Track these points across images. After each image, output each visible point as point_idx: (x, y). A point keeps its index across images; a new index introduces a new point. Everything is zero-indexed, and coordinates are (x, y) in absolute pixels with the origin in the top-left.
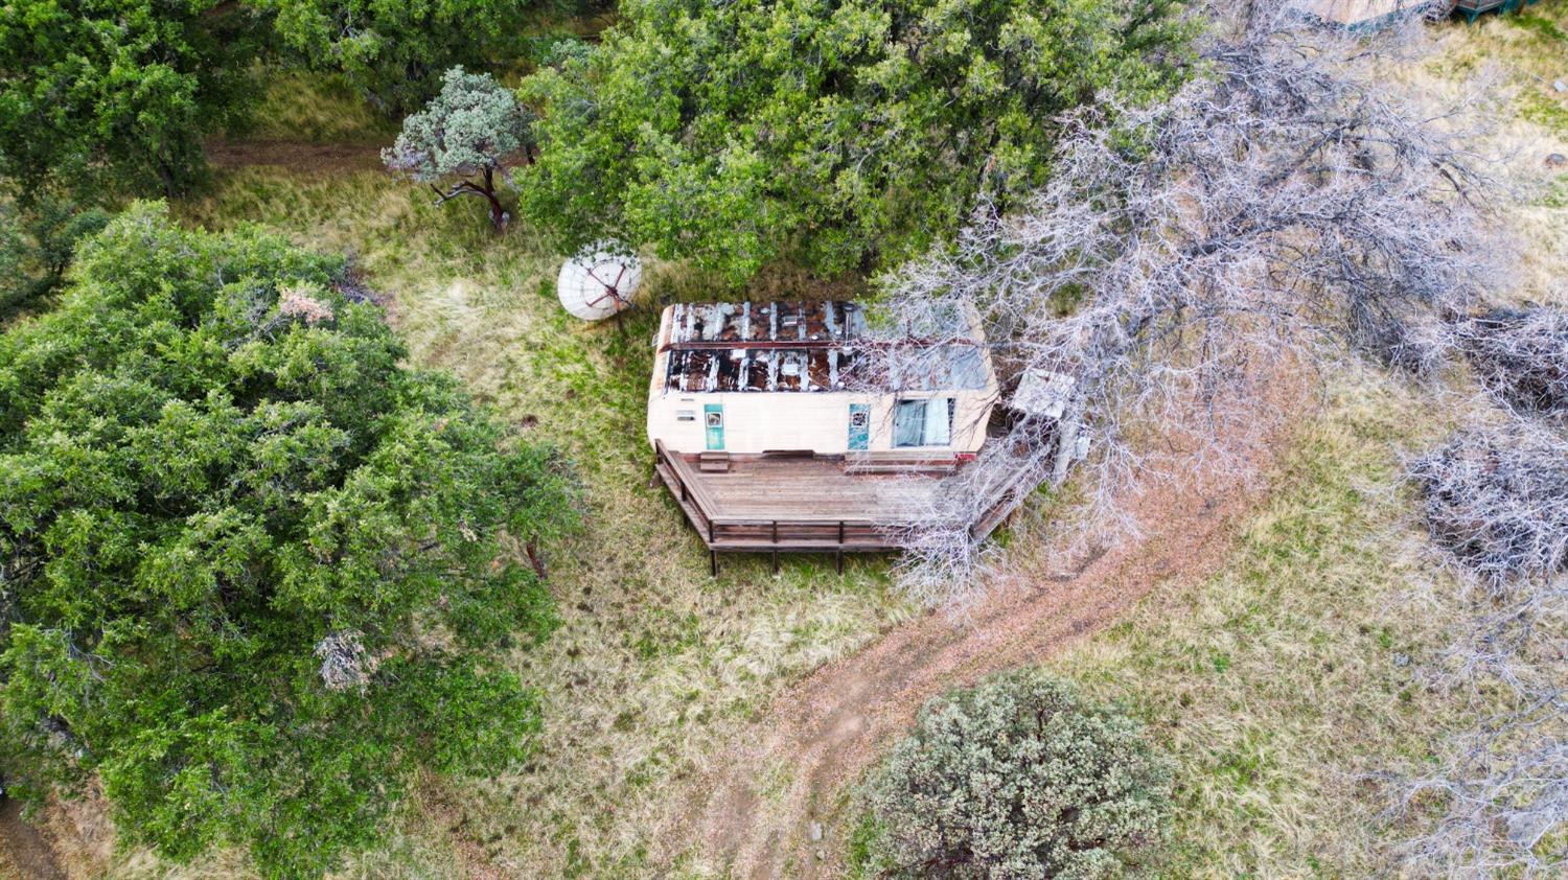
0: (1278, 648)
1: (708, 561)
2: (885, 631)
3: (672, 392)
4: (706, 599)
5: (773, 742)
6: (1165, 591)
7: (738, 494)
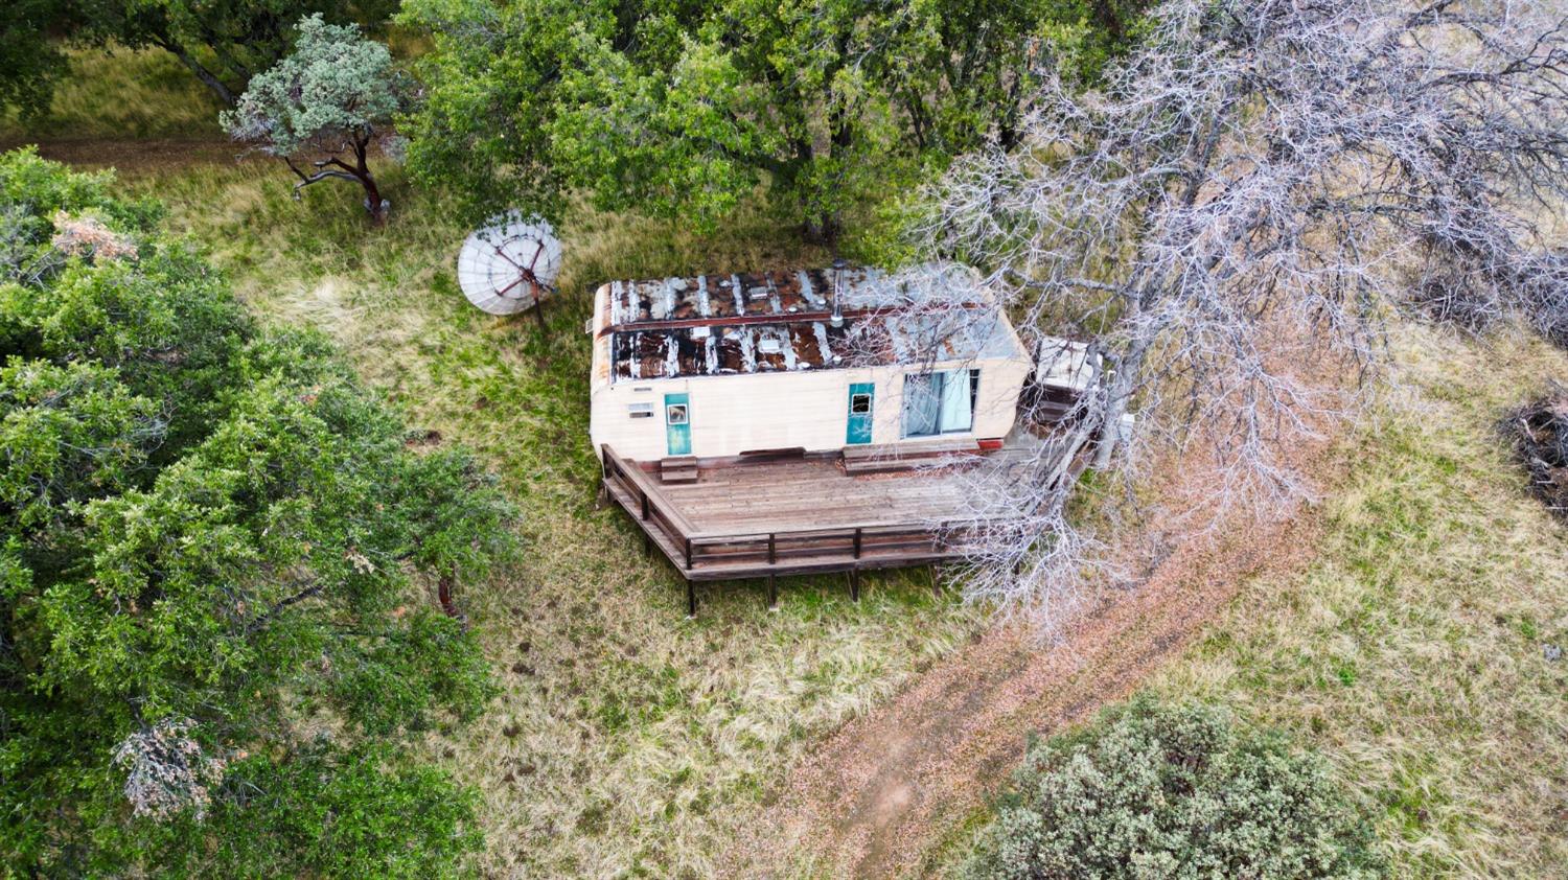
0: (1410, 650)
1: (683, 596)
2: (923, 668)
3: (622, 381)
4: (685, 646)
5: (798, 829)
6: (1256, 591)
7: (715, 508)
